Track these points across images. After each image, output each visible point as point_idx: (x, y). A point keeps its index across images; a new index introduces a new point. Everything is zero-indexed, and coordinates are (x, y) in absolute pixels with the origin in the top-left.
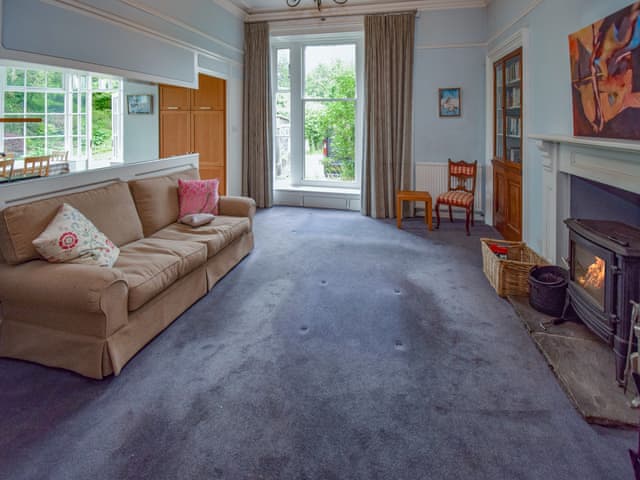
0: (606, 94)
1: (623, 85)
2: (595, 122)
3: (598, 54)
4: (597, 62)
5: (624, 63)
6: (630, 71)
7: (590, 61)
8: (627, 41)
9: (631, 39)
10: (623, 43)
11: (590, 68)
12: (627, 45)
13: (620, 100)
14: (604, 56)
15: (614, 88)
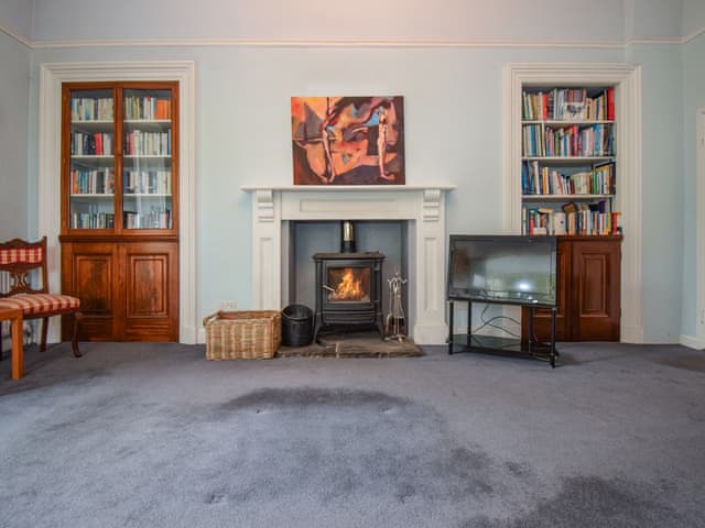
0: (339, 155)
1: (358, 150)
2: (324, 175)
3: (333, 122)
4: (330, 128)
5: (361, 135)
6: (366, 141)
7: (321, 126)
8: (365, 119)
9: (369, 119)
10: (360, 120)
11: (321, 131)
12: (365, 122)
13: (354, 159)
14: (339, 126)
15: (349, 150)
